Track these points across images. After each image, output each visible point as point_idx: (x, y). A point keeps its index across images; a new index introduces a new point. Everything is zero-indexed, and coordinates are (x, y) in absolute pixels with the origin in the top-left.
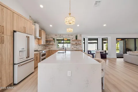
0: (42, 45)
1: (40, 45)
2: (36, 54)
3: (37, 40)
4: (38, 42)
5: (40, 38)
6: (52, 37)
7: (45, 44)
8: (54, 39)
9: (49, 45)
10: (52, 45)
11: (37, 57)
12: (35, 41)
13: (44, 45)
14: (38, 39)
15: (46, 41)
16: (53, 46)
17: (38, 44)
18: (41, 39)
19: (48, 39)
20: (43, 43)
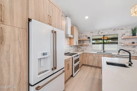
0: (74, 46)
1: (72, 46)
2: (67, 61)
3: (69, 40)
4: (69, 42)
5: (72, 36)
6: (86, 36)
7: (78, 45)
8: (89, 38)
9: (81, 46)
10: (87, 46)
11: (68, 65)
12: (67, 41)
13: (76, 46)
14: (70, 38)
15: (79, 41)
16: (87, 48)
17: (70, 45)
18: (73, 38)
19: (81, 39)
20: (75, 44)
